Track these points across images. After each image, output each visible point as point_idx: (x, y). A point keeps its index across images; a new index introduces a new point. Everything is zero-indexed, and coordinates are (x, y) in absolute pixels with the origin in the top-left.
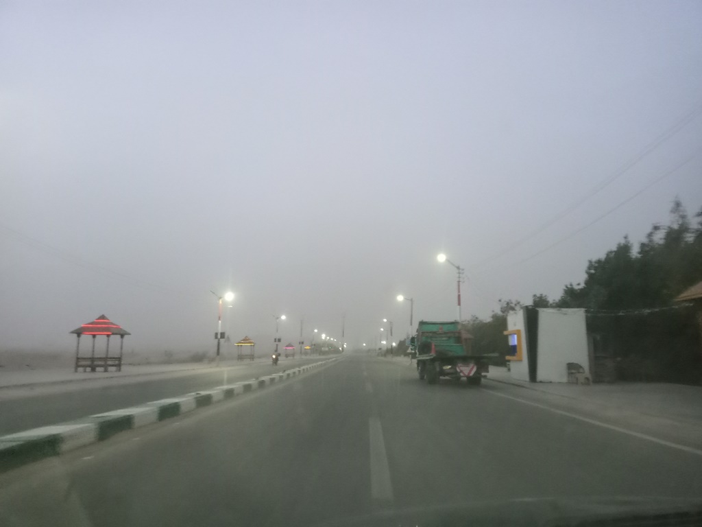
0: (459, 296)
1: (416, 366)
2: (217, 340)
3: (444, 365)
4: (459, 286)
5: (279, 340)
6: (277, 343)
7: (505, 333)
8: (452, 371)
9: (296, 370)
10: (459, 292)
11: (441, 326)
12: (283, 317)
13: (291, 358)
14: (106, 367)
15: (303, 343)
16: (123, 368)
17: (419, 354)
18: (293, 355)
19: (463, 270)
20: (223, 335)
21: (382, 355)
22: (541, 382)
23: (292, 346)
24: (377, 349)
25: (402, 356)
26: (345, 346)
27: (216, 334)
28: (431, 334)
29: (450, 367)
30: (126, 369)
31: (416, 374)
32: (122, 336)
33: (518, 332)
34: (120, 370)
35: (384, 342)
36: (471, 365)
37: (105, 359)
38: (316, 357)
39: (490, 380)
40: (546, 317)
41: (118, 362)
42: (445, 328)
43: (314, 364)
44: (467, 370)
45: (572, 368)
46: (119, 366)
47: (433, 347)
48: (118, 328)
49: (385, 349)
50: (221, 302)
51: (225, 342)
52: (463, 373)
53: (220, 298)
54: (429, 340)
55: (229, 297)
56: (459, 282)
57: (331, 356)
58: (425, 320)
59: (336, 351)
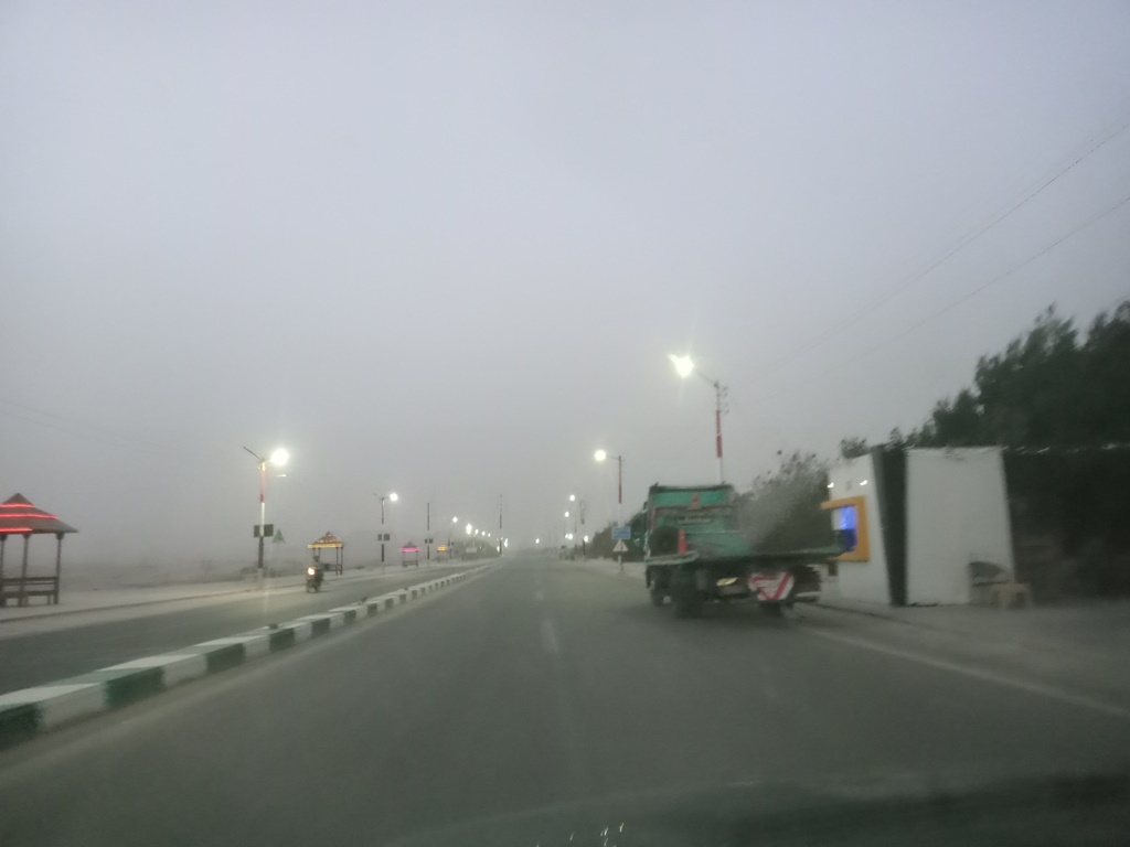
0: (719, 439)
1: (643, 577)
2: (258, 539)
3: (721, 578)
4: (718, 419)
5: (387, 537)
6: (383, 542)
7: (825, 505)
8: (737, 590)
9: (426, 585)
10: (718, 431)
11: (694, 495)
12: (394, 497)
13: (414, 567)
14: (22, 597)
15: (431, 541)
16: (63, 597)
17: (652, 554)
18: (416, 563)
19: (725, 389)
20: (269, 530)
21: (566, 558)
22: (914, 605)
23: (415, 547)
24: (560, 547)
25: (601, 558)
26: (506, 544)
27: (257, 528)
28: (675, 512)
29: (732, 581)
30: (70, 600)
31: (644, 595)
32: (60, 535)
33: (857, 503)
34: (56, 602)
35: (570, 537)
36: (782, 576)
37: (23, 580)
38: (457, 563)
39: (825, 607)
40: (924, 467)
41: (52, 585)
42: (705, 499)
43: (455, 576)
44: (773, 587)
45: (981, 572)
46: (54, 594)
47: (682, 538)
48: (51, 520)
49: (571, 546)
50: (264, 469)
51: (274, 541)
52: (764, 594)
53: (263, 460)
54: (671, 524)
55: (280, 458)
56: (718, 412)
57: (481, 561)
58: (661, 484)
59: (491, 553)
